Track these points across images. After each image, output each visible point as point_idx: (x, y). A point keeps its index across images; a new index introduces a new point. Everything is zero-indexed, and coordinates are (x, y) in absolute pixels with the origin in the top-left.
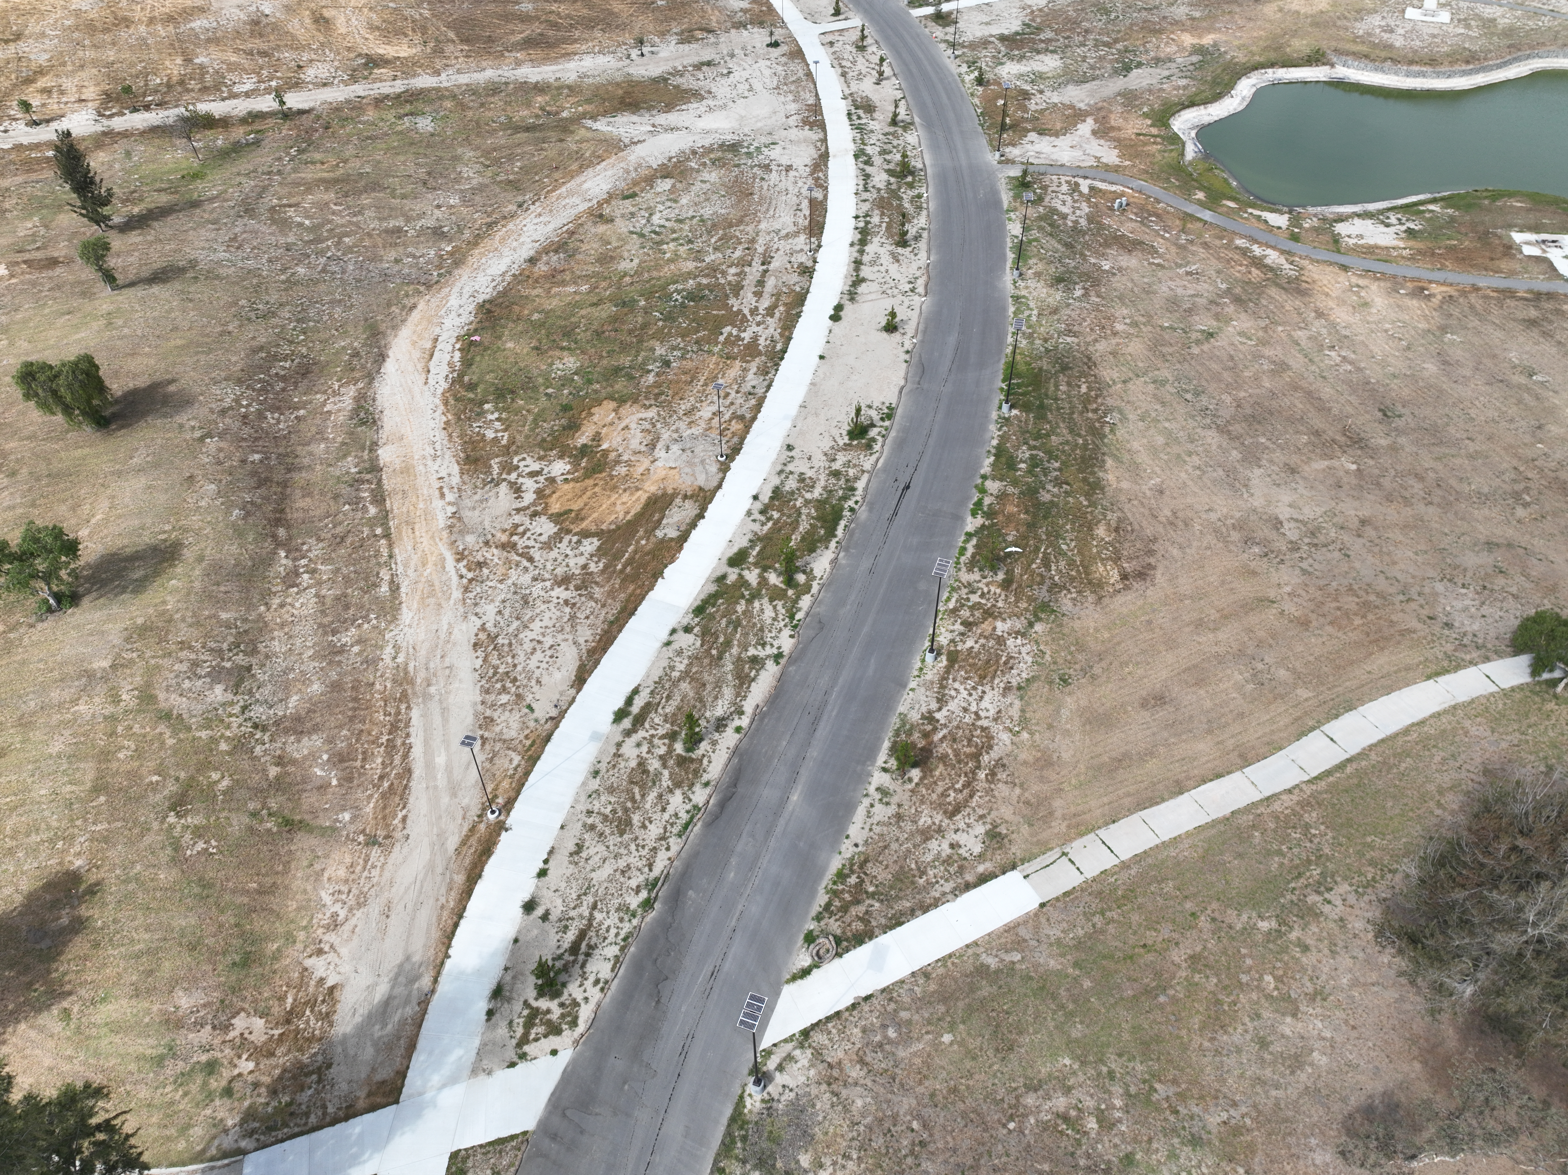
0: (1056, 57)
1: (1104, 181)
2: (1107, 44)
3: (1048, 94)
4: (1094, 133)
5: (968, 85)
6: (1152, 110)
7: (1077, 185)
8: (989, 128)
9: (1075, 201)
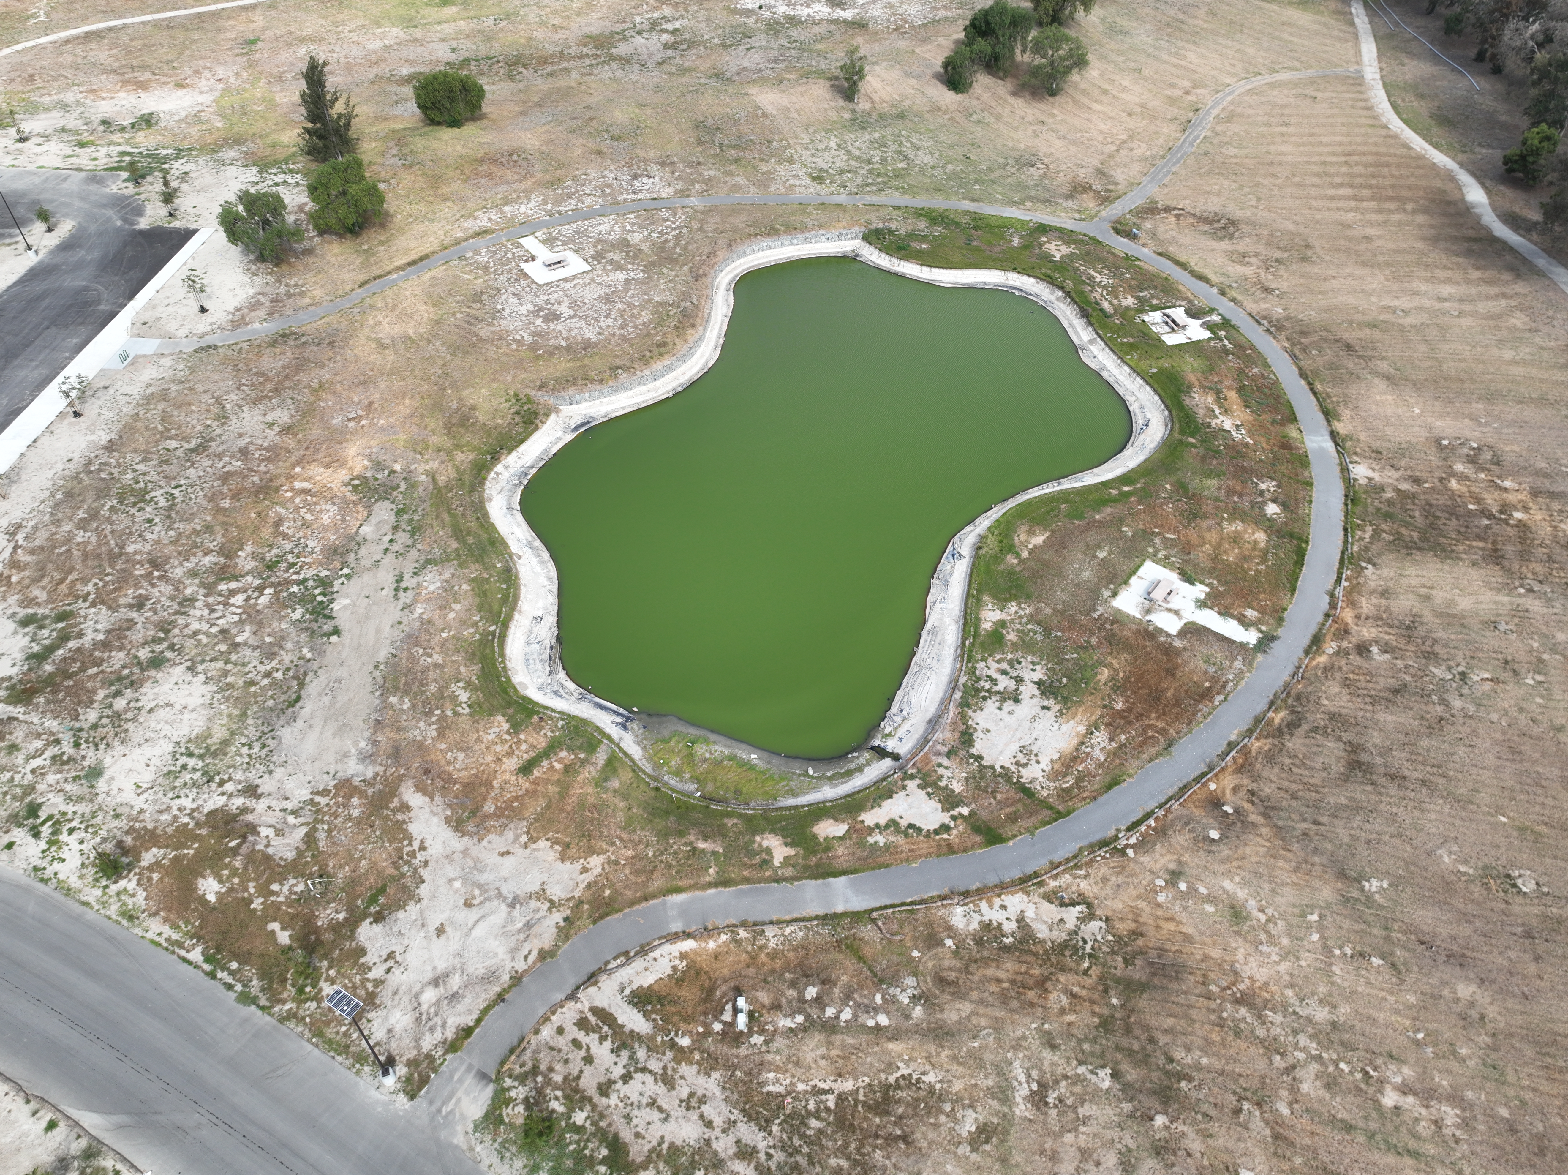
0: (178, 672)
1: (628, 957)
2: (225, 573)
3: (266, 785)
4: (458, 825)
5: (92, 895)
6: (468, 685)
7: (604, 1016)
8: (276, 1000)
9: (667, 1080)
